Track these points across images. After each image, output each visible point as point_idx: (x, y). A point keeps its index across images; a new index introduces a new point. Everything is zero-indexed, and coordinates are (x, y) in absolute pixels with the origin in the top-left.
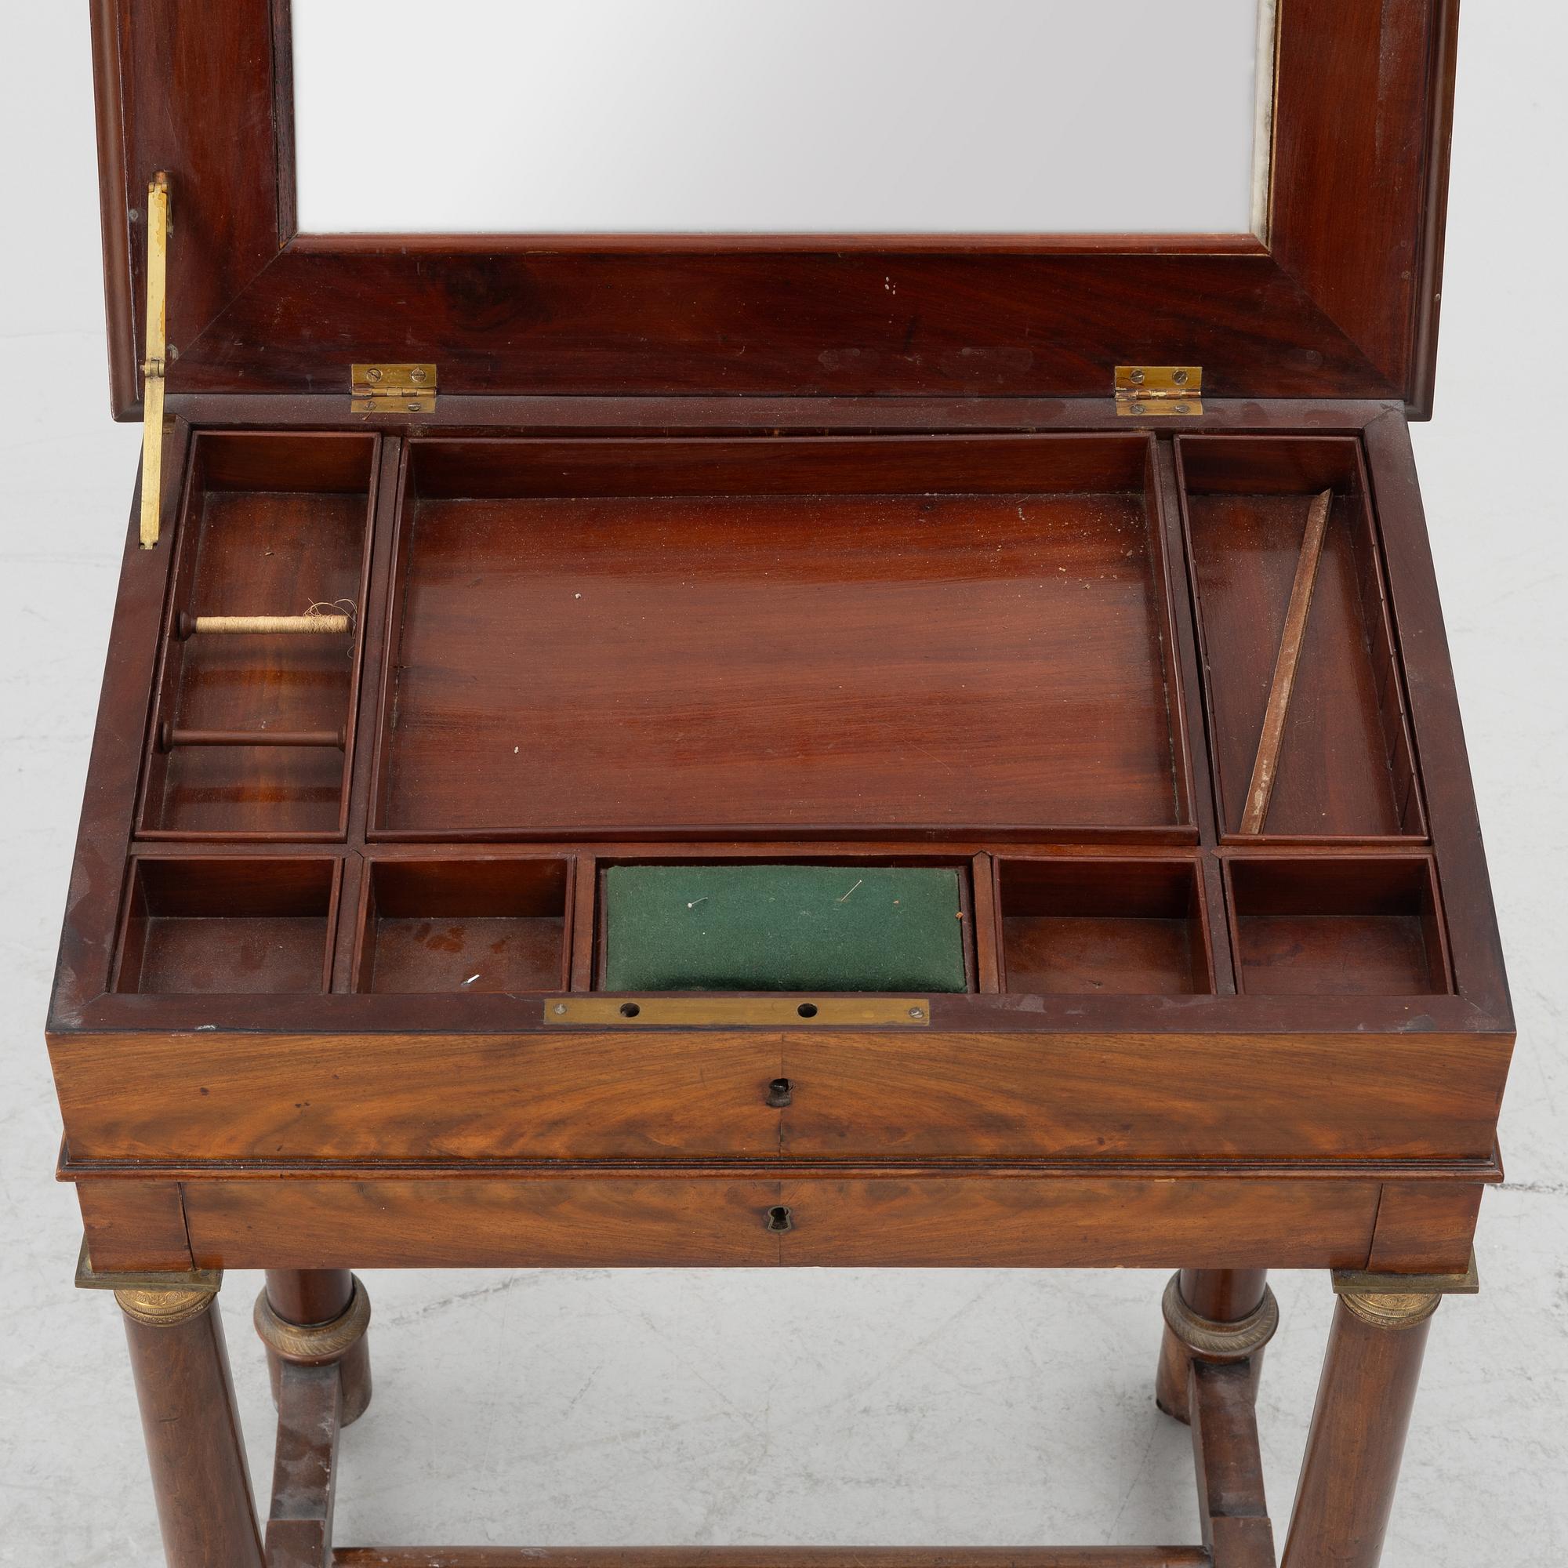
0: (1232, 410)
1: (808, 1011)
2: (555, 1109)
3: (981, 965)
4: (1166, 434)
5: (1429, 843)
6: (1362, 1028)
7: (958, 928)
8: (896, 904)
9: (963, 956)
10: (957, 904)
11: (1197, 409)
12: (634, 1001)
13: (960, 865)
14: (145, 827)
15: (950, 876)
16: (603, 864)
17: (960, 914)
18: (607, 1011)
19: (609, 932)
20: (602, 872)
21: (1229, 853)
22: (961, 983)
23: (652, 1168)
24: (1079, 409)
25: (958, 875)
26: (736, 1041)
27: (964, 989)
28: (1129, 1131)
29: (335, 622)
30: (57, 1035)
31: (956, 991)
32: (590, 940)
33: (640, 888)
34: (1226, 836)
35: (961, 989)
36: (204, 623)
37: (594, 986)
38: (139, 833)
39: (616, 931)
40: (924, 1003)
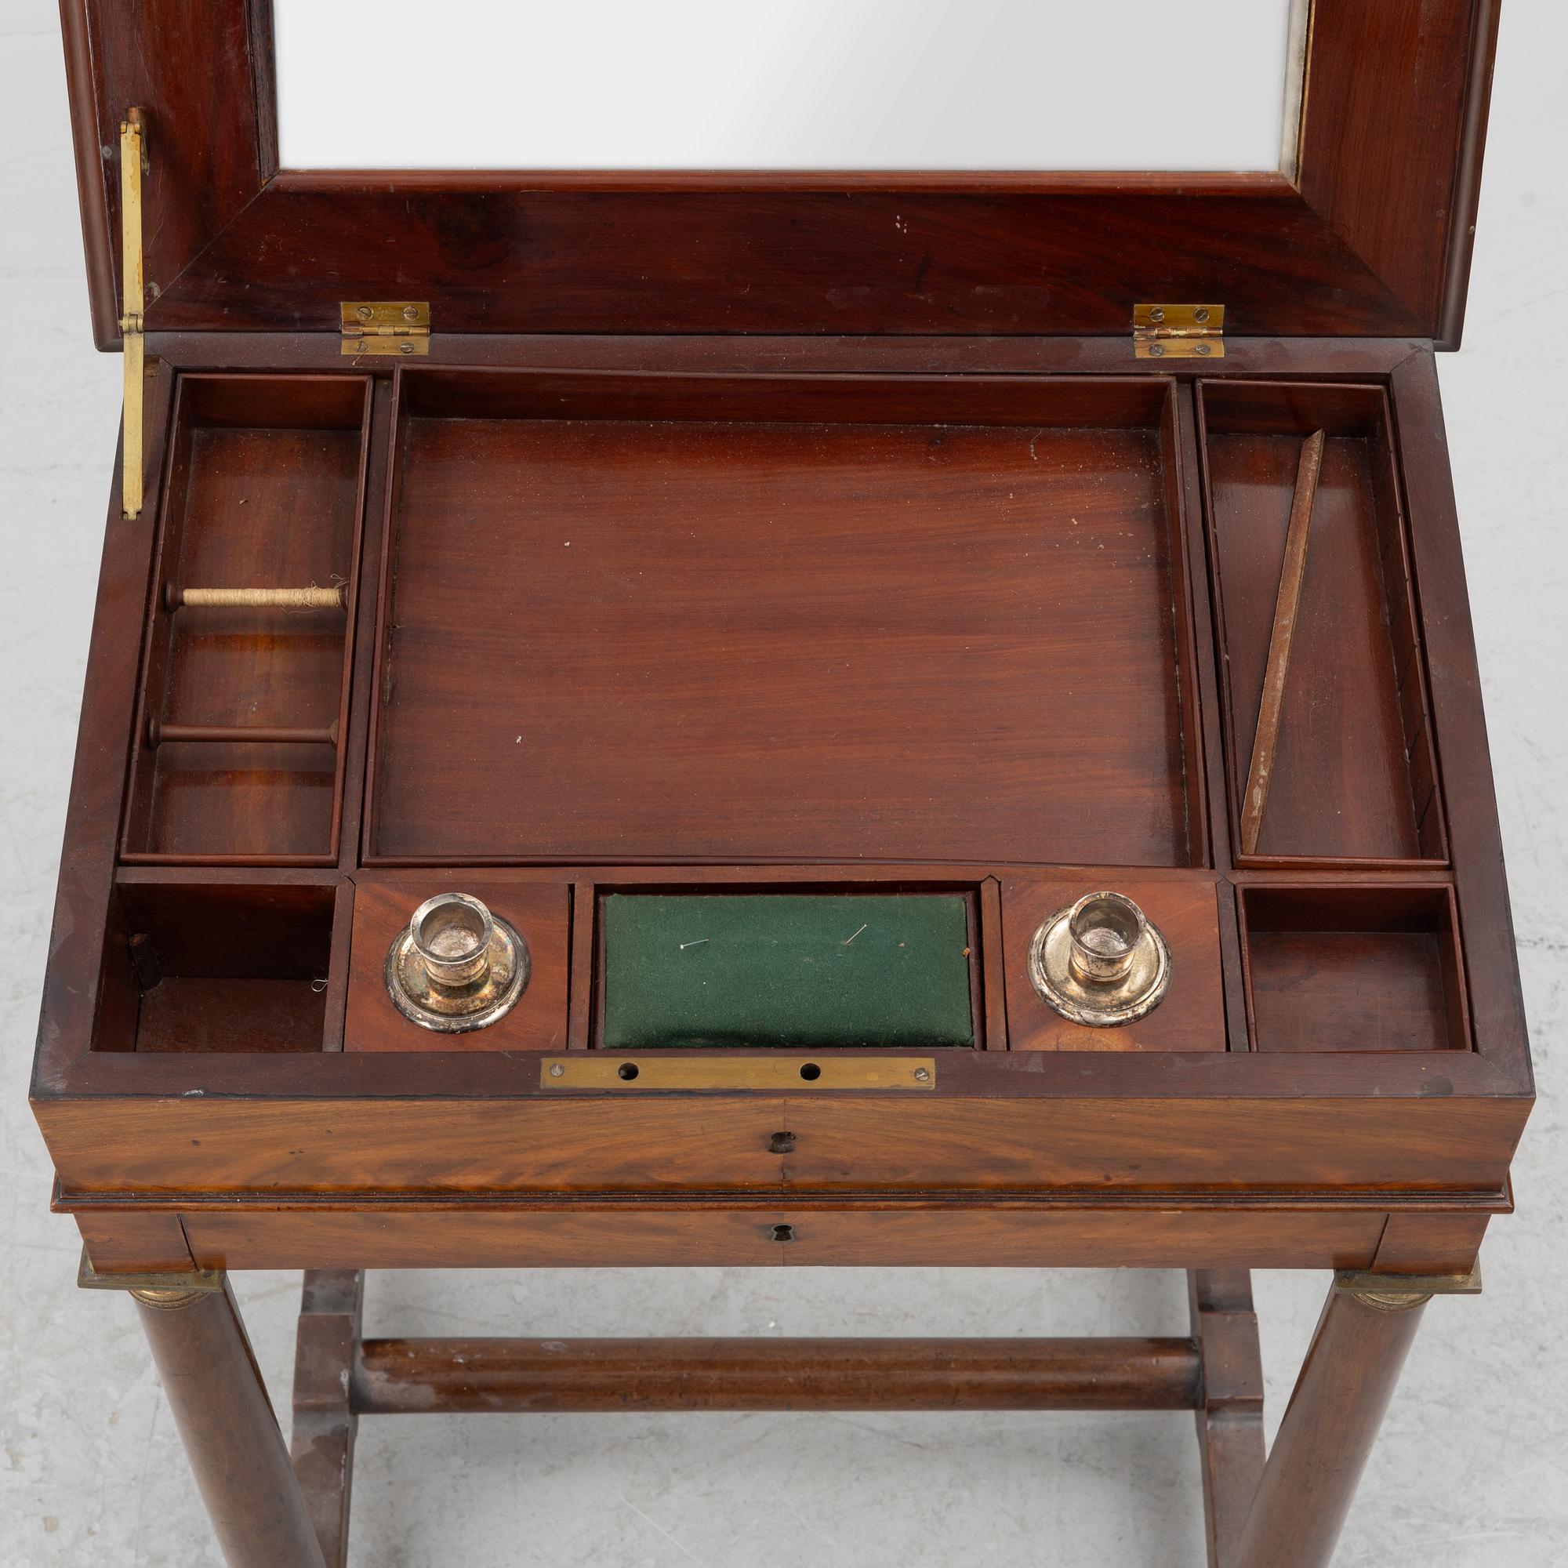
0: (1256, 349)
1: (810, 1073)
2: (554, 1155)
3: (988, 1012)
4: (1187, 380)
5: (1450, 868)
6: (1378, 1093)
7: (965, 966)
8: (902, 948)
9: (970, 999)
10: (964, 940)
11: (1218, 350)
12: (633, 1061)
13: (967, 890)
14: (130, 850)
15: (956, 903)
16: (601, 890)
17: (967, 951)
18: (603, 1072)
19: (608, 972)
20: (601, 899)
21: (1244, 879)
22: (967, 1035)
23: (653, 1201)
24: (1096, 348)
25: (966, 903)
26: (735, 1104)
27: (971, 1040)
28: (1137, 1171)
29: (328, 596)
30: (39, 1097)
31: (963, 1045)
32: (588, 982)
33: (639, 926)
34: (1242, 857)
35: (968, 1041)
36: (192, 596)
37: (592, 1044)
38: (124, 856)
39: (614, 973)
40: (929, 1063)
